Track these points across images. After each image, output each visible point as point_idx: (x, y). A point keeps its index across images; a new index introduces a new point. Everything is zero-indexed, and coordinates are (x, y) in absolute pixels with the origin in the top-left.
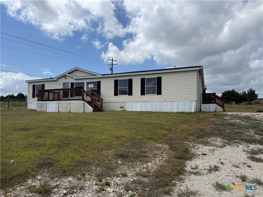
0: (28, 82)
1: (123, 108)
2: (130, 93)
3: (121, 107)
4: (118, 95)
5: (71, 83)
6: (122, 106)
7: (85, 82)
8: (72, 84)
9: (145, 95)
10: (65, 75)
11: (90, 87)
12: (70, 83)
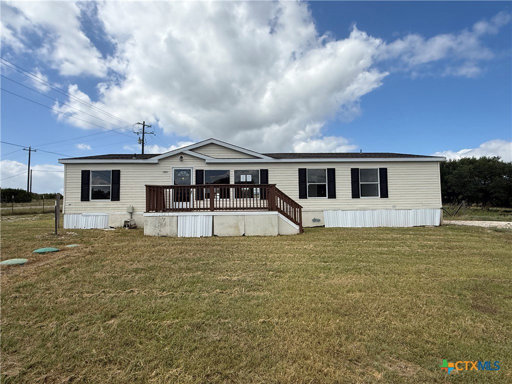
0: (66, 164)
1: (318, 221)
2: (333, 195)
3: (314, 220)
4: (306, 198)
5: (197, 171)
6: (317, 218)
7: (232, 170)
8: (199, 173)
9: (359, 198)
10: (182, 153)
11: (245, 181)
12: (194, 171)
